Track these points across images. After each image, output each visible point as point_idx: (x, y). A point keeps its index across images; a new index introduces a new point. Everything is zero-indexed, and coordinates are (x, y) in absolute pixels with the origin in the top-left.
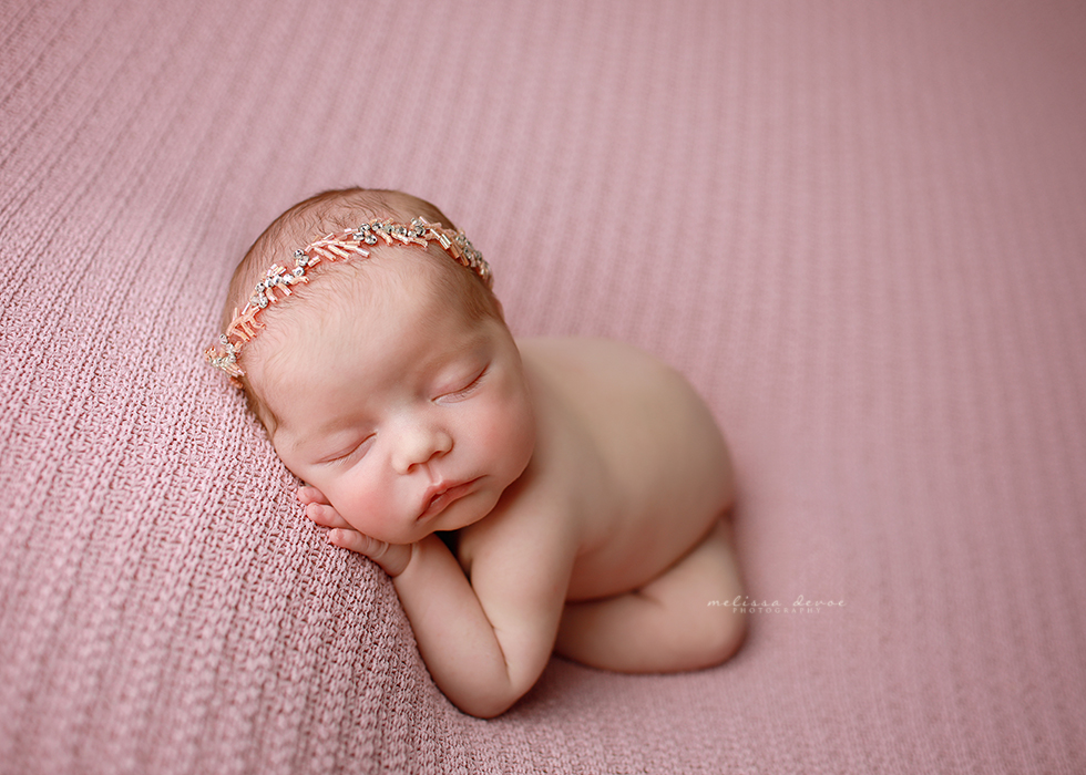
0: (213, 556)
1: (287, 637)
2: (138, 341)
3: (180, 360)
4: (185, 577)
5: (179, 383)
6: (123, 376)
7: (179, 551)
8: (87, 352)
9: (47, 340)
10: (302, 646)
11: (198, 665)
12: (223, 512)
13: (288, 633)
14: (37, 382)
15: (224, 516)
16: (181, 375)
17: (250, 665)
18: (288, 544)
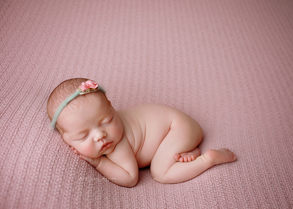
0: (44, 164)
1: (65, 180)
2: (28, 122)
3: (38, 125)
4: (38, 170)
5: (37, 129)
6: (24, 129)
7: (36, 164)
8: (17, 126)
9: (8, 125)
10: (69, 181)
11: (43, 188)
12: (46, 154)
13: (65, 179)
14: (5, 133)
15: (46, 155)
16: (38, 128)
17: (56, 187)
18: (62, 160)
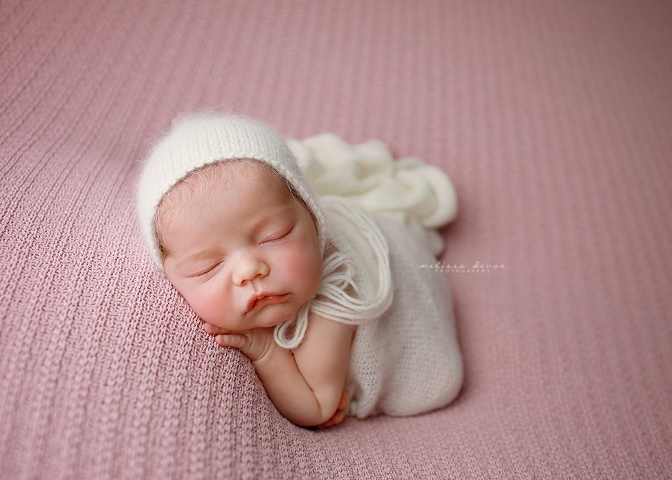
2: (97, 210)
3: (120, 220)
5: (119, 230)
6: (88, 227)
8: (68, 215)
9: (46, 209)
13: (195, 358)
14: (41, 229)
16: (120, 227)
